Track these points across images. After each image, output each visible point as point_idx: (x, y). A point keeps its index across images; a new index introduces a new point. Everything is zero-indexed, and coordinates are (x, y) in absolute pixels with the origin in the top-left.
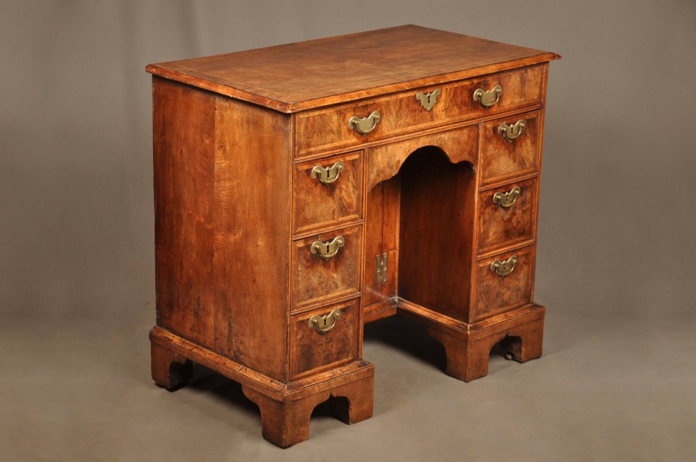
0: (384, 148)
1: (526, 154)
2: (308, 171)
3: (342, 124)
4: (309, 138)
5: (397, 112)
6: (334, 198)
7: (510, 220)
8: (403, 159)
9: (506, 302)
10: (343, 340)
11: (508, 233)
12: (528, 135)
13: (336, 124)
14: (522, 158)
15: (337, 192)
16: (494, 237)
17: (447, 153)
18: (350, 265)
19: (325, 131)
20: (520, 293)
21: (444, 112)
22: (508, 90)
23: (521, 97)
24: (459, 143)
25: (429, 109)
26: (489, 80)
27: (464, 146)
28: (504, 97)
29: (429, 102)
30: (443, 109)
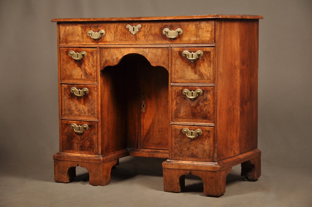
0: (109, 50)
1: (204, 71)
2: (67, 53)
3: (84, 33)
4: (66, 36)
5: (114, 32)
6: (81, 69)
7: (195, 107)
8: (120, 57)
9: (195, 155)
10: (90, 141)
11: (195, 114)
12: (205, 61)
13: (81, 32)
14: (201, 73)
15: (83, 66)
16: (184, 114)
17: (148, 60)
18: (92, 104)
19: (75, 34)
20: (205, 154)
21: (144, 37)
22: (187, 32)
23: (196, 37)
24: (156, 56)
25: (134, 34)
26: (173, 25)
27: (159, 58)
28: (184, 35)
29: (134, 30)
30: (143, 35)
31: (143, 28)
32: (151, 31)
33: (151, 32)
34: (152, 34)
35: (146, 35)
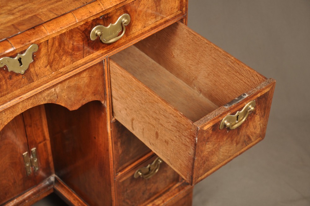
21: (48, 67)
22: (139, 15)
23: (156, 18)
24: (78, 88)
25: (23, 72)
26: (109, 13)
27: (86, 88)
28: (133, 24)
29: (21, 64)
30: (45, 64)
31: (42, 50)
32: (62, 46)
33: (63, 48)
34: (66, 53)
35: (54, 60)
